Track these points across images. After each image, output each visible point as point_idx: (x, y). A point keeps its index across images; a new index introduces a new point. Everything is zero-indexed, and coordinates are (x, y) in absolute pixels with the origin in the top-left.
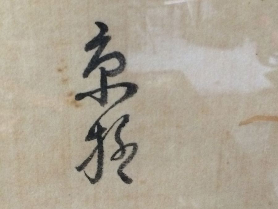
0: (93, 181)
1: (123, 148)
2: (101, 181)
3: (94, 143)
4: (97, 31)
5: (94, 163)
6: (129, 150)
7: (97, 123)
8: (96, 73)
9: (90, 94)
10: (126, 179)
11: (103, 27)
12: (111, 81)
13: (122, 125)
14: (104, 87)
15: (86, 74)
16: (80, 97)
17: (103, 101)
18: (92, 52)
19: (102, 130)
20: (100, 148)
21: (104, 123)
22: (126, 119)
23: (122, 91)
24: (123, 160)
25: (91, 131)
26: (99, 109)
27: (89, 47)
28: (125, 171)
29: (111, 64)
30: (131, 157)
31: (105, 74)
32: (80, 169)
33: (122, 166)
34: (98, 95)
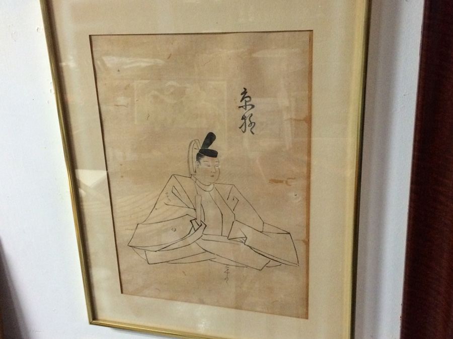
0: (243, 132)
1: (251, 123)
2: (246, 133)
3: (244, 121)
4: (244, 90)
5: (244, 127)
6: (253, 124)
7: (244, 115)
8: (244, 101)
9: (242, 107)
10: (253, 133)
11: (244, 88)
12: (247, 104)
13: (251, 116)
14: (246, 105)
15: (241, 101)
16: (240, 107)
17: (245, 109)
18: (243, 95)
19: (245, 117)
20: (245, 122)
21: (247, 115)
22: (252, 115)
23: (250, 107)
24: (252, 127)
25: (243, 117)
26: (245, 111)
27: (242, 94)
28: (252, 130)
29: (247, 99)
30: (254, 126)
31: (246, 102)
32: (240, 128)
33: (251, 129)
34: (244, 107)
